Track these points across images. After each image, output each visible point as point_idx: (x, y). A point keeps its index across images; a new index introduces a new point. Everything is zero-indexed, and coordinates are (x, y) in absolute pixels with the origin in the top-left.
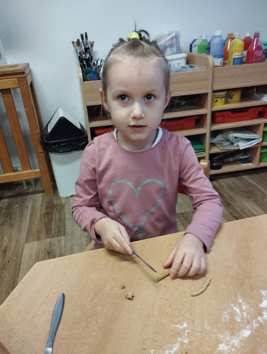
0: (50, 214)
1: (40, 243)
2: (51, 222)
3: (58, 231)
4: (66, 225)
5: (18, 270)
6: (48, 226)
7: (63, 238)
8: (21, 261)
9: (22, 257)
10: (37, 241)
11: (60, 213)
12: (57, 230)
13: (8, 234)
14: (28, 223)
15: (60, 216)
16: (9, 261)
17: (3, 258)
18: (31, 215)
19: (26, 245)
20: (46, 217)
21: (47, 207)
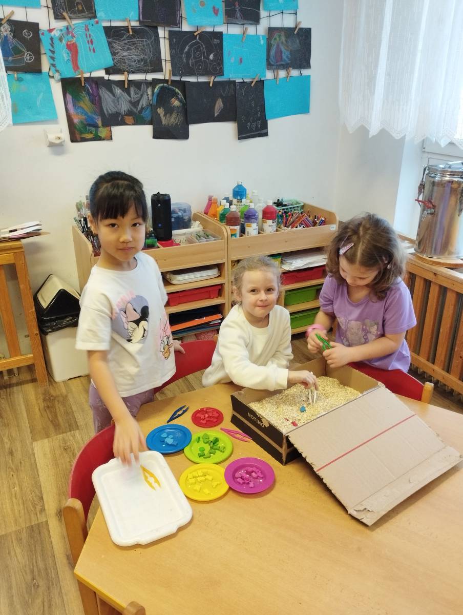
0: (52, 407)
1: (51, 440)
2: (56, 416)
3: (69, 425)
4: (76, 418)
5: (35, 470)
6: (55, 421)
7: (77, 432)
8: (35, 461)
9: (35, 457)
10: (47, 439)
11: (65, 406)
12: (67, 424)
13: (7, 435)
14: (27, 420)
15: (65, 408)
16: (21, 463)
17: (12, 460)
18: (28, 411)
19: (35, 444)
20: (48, 412)
21: (44, 400)
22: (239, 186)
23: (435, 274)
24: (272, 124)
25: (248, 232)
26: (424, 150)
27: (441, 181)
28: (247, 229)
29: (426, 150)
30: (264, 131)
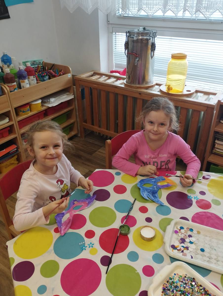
22: (5, 55)
23: (140, 94)
24: (11, 10)
25: (23, 86)
26: (108, 22)
27: (138, 39)
28: (22, 84)
29: (110, 22)
30: (7, 15)
